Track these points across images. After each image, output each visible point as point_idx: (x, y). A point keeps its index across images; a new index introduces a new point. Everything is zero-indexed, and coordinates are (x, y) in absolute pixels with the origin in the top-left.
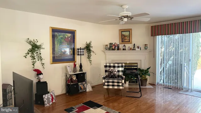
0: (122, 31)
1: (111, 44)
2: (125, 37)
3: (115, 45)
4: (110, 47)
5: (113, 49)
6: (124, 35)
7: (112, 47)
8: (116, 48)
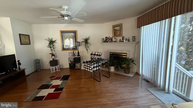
0: (114, 27)
1: (106, 38)
2: (117, 31)
3: (109, 38)
4: (106, 40)
5: (107, 42)
6: (116, 30)
7: (107, 40)
8: (110, 41)
